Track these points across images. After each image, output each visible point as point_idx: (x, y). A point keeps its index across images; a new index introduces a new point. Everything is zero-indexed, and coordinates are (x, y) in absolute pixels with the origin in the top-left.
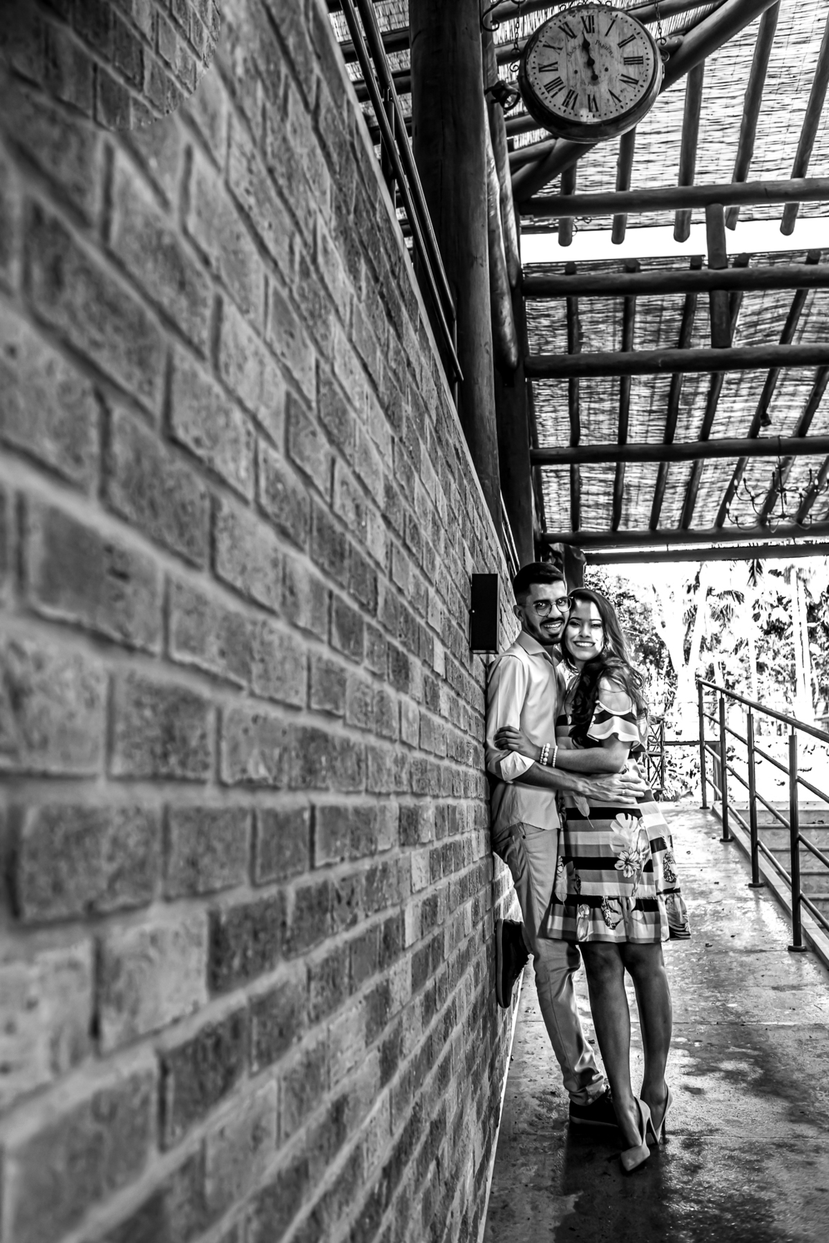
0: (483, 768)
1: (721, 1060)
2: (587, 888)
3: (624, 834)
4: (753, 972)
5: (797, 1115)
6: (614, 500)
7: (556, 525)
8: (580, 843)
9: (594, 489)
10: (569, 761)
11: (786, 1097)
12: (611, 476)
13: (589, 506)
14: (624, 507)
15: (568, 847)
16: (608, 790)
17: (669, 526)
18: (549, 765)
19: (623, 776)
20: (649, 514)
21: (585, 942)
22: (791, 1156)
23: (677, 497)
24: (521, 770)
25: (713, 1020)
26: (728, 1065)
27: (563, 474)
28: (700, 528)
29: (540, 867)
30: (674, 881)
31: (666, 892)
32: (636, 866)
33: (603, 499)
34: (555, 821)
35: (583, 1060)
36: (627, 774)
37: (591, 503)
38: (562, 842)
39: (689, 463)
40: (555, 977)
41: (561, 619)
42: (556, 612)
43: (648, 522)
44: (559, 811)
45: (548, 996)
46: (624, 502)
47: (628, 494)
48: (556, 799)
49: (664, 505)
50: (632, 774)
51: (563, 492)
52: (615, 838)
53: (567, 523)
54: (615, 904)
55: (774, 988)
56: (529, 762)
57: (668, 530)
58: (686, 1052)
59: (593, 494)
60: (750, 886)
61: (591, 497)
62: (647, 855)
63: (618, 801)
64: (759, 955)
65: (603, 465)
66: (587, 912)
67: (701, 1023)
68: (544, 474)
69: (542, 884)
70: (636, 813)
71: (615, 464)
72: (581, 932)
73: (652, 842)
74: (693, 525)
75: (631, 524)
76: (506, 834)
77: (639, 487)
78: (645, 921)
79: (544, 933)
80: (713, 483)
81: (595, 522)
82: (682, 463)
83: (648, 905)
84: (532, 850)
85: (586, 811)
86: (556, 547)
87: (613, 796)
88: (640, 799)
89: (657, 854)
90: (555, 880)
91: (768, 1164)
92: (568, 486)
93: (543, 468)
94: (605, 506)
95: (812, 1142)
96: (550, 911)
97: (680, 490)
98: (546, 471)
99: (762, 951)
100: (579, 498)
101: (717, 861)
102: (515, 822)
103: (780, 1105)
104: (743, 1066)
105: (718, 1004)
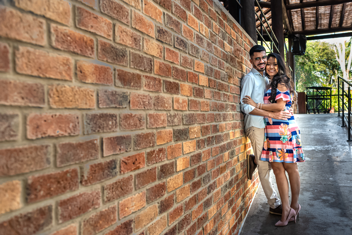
0: (239, 110)
1: (322, 196)
2: (272, 146)
3: (283, 130)
4: (341, 168)
5: (343, 214)
6: (316, 19)
7: (297, 28)
8: (270, 132)
9: (309, 16)
10: (266, 107)
11: (341, 208)
12: (314, 11)
13: (308, 22)
14: (319, 21)
15: (267, 133)
16: (279, 116)
17: (335, 26)
18: (260, 108)
19: (284, 112)
20: (328, 22)
21: (271, 162)
22: (338, 227)
23: (337, 16)
24: (250, 111)
25: (323, 183)
26: (324, 198)
27: (299, 12)
28: (346, 26)
29: (259, 140)
30: (299, 144)
31: (296, 147)
32: (287, 140)
33: (312, 19)
34: (263, 126)
35: (273, 196)
36: (285, 111)
37: (308, 20)
38: (266, 132)
39: (341, 5)
40: (264, 172)
41: (264, 63)
42: (262, 61)
43: (328, 25)
44: (265, 123)
45: (262, 177)
46: (319, 19)
47: (321, 16)
48: (264, 119)
49: (333, 19)
50: (287, 111)
51: (299, 18)
52: (280, 131)
53: (301, 28)
54: (280, 151)
55: (346, 174)
56: (253, 108)
57: (335, 27)
58: (312, 193)
59: (309, 18)
60: (347, 141)
61: (308, 19)
62: (290, 136)
63: (282, 119)
64: (344, 163)
65: (312, 8)
66: (272, 153)
67: (319, 184)
68: (292, 12)
69: (259, 144)
70: (287, 124)
71: (316, 7)
72: (270, 159)
73: (292, 132)
74: (344, 25)
75: (322, 26)
76: (249, 130)
77: (324, 14)
78: (289, 156)
79: (260, 159)
80: (350, 11)
81: (310, 27)
82: (339, 5)
83: (290, 152)
84: (256, 134)
85: (271, 123)
86: (297, 35)
87: (280, 118)
88: (289, 119)
89: (294, 136)
90: (264, 143)
91: (329, 229)
92: (300, 16)
93: (292, 10)
94: (313, 21)
95: (346, 223)
96: (262, 153)
97: (339, 14)
98: (293, 11)
99: (345, 162)
100: (304, 19)
101: (338, 133)
102: (251, 126)
103: (338, 211)
104: (329, 198)
105: (326, 178)
